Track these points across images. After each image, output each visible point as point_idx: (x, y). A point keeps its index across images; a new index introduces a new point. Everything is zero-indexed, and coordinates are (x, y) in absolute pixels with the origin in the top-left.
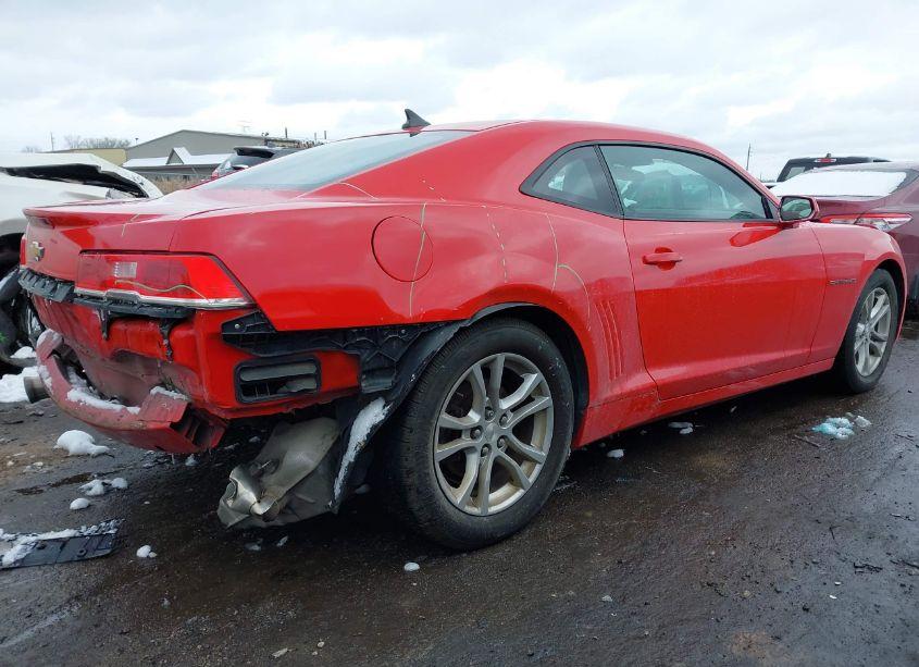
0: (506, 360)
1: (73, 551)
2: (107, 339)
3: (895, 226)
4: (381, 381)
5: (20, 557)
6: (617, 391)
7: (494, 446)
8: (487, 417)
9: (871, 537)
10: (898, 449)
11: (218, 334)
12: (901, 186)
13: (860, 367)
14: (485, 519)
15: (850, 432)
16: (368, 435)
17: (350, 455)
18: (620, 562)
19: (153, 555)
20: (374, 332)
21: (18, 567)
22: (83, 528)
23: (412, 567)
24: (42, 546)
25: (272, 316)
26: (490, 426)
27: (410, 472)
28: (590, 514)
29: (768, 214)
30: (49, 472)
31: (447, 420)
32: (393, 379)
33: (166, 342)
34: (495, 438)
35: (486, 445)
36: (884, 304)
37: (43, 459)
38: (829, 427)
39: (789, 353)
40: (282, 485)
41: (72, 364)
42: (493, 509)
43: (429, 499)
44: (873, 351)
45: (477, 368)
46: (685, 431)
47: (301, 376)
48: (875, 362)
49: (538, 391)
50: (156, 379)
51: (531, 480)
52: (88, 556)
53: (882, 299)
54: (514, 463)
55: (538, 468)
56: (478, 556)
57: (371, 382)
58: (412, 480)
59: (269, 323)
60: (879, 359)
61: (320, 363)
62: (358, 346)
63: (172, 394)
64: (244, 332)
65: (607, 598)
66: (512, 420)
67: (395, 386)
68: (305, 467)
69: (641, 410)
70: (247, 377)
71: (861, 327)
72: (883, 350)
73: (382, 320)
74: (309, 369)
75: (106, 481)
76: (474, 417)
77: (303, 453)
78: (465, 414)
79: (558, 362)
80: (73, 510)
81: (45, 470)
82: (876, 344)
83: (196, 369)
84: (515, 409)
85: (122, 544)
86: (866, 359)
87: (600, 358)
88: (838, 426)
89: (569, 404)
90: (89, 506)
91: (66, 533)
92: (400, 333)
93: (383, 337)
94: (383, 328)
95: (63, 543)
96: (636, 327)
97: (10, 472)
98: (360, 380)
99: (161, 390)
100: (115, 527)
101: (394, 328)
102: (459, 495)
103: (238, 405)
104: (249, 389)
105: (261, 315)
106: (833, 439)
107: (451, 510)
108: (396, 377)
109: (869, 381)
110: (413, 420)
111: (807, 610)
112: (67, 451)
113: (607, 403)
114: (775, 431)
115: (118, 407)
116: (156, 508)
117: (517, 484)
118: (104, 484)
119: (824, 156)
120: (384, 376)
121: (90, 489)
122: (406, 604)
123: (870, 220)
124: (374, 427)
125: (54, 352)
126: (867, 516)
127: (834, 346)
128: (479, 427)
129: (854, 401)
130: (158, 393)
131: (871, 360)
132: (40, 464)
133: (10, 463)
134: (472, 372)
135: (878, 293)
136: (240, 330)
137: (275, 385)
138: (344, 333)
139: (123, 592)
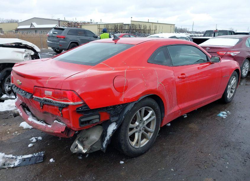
0: (145, 108)
1: (33, 161)
2: (42, 109)
3: (236, 54)
4: (115, 118)
5: (19, 163)
6: (171, 112)
7: (142, 130)
8: (140, 123)
9: (234, 148)
10: (239, 121)
11: (76, 110)
12: (238, 43)
13: (228, 97)
14: (140, 149)
15: (226, 116)
16: (112, 133)
17: (108, 138)
18: (174, 159)
19: (54, 161)
20: (114, 107)
21: (19, 166)
22: (34, 154)
23: (122, 162)
24: (24, 160)
25: (89, 106)
26: (141, 125)
27: (122, 140)
28: (164, 144)
29: (208, 60)
30: (19, 135)
31: (131, 126)
32: (118, 117)
33: (61, 112)
34: (142, 128)
35: (140, 130)
36: (235, 80)
37: (17, 131)
38: (221, 115)
39: (212, 96)
40: (89, 144)
41: (26, 107)
42: (142, 146)
43: (127, 146)
44: (231, 92)
45: (138, 112)
46: (185, 117)
47: (95, 118)
48: (232, 95)
49: (152, 115)
50: (55, 118)
51: (151, 137)
52: (37, 162)
53: (234, 79)
54: (146, 134)
55: (152, 134)
56: (138, 158)
57: (113, 119)
58: (123, 142)
59: (89, 107)
60: (233, 94)
61: (100, 115)
62: (110, 110)
63: (60, 123)
64: (82, 110)
65: (172, 170)
66: (146, 123)
67: (119, 119)
68: (95, 140)
69: (176, 115)
70: (82, 120)
71: (229, 86)
72: (234, 92)
73: (116, 104)
74: (97, 116)
75: (36, 138)
76: (137, 123)
77: (95, 136)
78: (135, 123)
79: (158, 108)
80: (29, 147)
81: (18, 134)
82: (232, 90)
83: (69, 119)
84: (147, 120)
85: (46, 158)
86: (230, 94)
87: (167, 105)
88: (223, 114)
89: (160, 117)
90: (33, 146)
91: (30, 156)
92: (121, 106)
93: (116, 107)
94: (116, 106)
95: (29, 159)
96: (176, 95)
97: (9, 135)
98: (110, 118)
99: (57, 122)
100: (43, 154)
101: (119, 105)
102: (133, 143)
103: (80, 127)
104: (82, 123)
105: (86, 105)
106: (222, 118)
107: (132, 148)
108: (119, 117)
109: (230, 100)
110: (123, 127)
111: (221, 171)
112: (23, 128)
113: (169, 115)
114: (208, 116)
115: (44, 124)
116: (51, 146)
117: (147, 139)
118: (36, 139)
119: (216, 29)
120: (116, 117)
121: (32, 140)
122: (122, 173)
123: (229, 53)
124: (114, 130)
125: (21, 104)
126: (233, 142)
127: (222, 93)
128: (138, 126)
129: (226, 106)
130: (56, 122)
131: (231, 94)
132: (17, 132)
133: (8, 133)
134: (137, 113)
135: (234, 77)
136: (81, 109)
137: (89, 121)
138: (107, 108)
139: (48, 173)
